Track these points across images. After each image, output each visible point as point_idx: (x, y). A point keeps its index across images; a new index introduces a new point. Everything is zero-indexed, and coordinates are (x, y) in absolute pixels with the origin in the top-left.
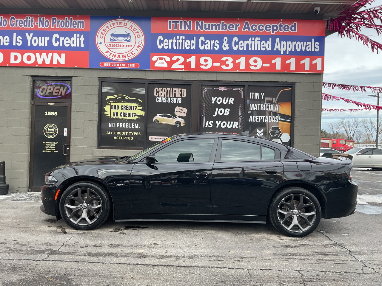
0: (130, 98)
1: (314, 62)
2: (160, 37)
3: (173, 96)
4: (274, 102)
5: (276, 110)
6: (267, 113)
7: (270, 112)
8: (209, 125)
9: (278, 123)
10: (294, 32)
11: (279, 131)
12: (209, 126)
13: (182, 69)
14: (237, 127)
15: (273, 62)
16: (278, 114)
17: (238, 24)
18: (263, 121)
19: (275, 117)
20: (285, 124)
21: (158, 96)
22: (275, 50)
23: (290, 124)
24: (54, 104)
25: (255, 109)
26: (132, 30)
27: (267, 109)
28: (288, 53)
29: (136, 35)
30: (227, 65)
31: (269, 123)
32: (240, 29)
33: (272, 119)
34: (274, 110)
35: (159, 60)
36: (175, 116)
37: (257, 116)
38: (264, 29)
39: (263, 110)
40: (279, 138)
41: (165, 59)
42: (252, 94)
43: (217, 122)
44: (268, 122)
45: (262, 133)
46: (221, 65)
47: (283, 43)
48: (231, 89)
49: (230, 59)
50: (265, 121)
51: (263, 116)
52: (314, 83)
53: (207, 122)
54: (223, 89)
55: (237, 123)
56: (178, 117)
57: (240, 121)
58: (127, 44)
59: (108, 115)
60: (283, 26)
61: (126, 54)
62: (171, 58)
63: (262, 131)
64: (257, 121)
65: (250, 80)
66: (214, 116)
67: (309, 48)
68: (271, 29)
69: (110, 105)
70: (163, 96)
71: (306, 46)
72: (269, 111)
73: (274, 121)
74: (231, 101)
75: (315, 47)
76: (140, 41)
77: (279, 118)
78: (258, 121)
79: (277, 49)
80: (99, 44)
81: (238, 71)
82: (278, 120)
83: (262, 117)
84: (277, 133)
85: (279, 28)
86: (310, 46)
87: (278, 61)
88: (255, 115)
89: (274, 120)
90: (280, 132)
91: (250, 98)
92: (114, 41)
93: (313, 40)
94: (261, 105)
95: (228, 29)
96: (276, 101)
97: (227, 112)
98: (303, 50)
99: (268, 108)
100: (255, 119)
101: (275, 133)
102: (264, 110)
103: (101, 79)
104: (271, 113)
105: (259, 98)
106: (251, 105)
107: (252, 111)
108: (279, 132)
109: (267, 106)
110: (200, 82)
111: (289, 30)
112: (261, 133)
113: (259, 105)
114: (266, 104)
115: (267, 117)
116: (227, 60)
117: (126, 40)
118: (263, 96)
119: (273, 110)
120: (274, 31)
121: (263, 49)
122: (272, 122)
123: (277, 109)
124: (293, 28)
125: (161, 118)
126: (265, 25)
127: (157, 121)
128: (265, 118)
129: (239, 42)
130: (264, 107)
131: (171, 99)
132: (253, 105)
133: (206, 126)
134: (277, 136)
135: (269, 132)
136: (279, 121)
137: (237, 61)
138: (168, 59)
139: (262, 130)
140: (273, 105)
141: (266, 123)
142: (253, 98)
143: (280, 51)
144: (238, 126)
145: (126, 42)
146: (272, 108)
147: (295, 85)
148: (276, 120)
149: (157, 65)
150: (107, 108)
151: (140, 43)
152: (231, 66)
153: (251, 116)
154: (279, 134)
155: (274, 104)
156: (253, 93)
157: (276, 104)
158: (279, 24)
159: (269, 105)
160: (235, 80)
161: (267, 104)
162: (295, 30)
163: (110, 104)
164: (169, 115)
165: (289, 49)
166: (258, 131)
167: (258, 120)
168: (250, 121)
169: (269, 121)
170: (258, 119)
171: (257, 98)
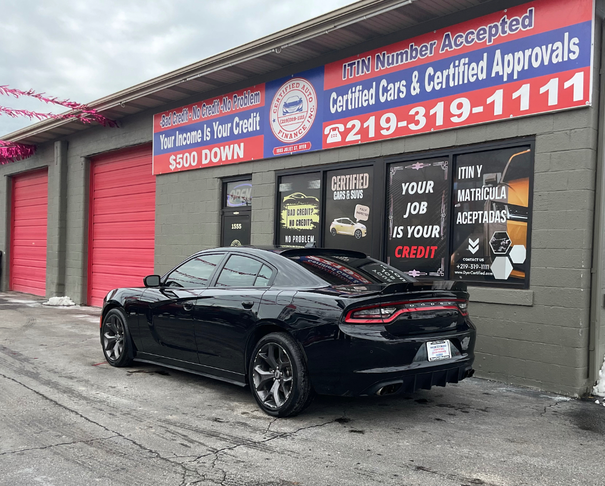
0: (306, 197)
1: (567, 85)
2: (334, 95)
3: (354, 188)
4: (498, 182)
5: (503, 197)
6: (487, 206)
7: (492, 202)
8: (398, 233)
9: (505, 224)
10: (528, 30)
11: (507, 241)
12: (398, 236)
13: (358, 141)
14: (437, 236)
15: (489, 101)
16: (506, 206)
17: (433, 42)
18: (480, 222)
19: (500, 212)
20: (519, 226)
21: (336, 191)
22: (493, 75)
23: (526, 224)
24: (238, 213)
25: (466, 198)
26: (304, 91)
27: (486, 197)
28: (515, 77)
29: (308, 98)
30: (417, 123)
31: (490, 226)
32: (437, 49)
33: (495, 217)
34: (499, 198)
35: (332, 133)
36: (355, 220)
37: (469, 213)
38: (474, 39)
39: (480, 199)
40: (507, 255)
41: (338, 128)
42: (462, 170)
43: (409, 227)
44: (487, 222)
45: (478, 246)
46: (408, 124)
47: (509, 57)
48: (430, 165)
49: (422, 110)
50: (483, 222)
51: (479, 212)
52: (573, 131)
53: (396, 228)
54: (418, 166)
55: (438, 227)
56: (358, 222)
57: (442, 223)
58: (299, 115)
59: (284, 224)
60: (509, 22)
61: (298, 131)
62: (345, 126)
63: (477, 241)
64: (469, 222)
65: (454, 145)
66: (405, 216)
67: (557, 56)
68: (487, 35)
69: (287, 209)
70: (342, 189)
71: (553, 51)
72: (490, 200)
73: (497, 221)
74: (430, 186)
75: (570, 51)
76: (312, 107)
77: (508, 213)
78: (471, 222)
79: (497, 73)
80: (273, 122)
81: (432, 130)
82: (506, 217)
83: (479, 214)
84: (503, 245)
85: (500, 28)
86: (560, 51)
87: (497, 98)
88: (467, 210)
89: (498, 218)
90: (509, 242)
91: (459, 178)
92: (287, 114)
93: (566, 35)
94: (477, 189)
95: (419, 55)
96: (502, 179)
97: (423, 208)
98: (546, 63)
99: (488, 196)
100: (466, 218)
101: (501, 246)
102: (482, 199)
103: (277, 172)
104: (494, 204)
105: (473, 177)
106: (459, 191)
107: (462, 203)
108: (507, 243)
109: (487, 190)
110: (385, 159)
111: (518, 28)
112: (475, 247)
113: (473, 190)
114: (484, 188)
115: (486, 213)
116: (417, 113)
117: (298, 110)
118: (479, 171)
119: (497, 198)
120: (493, 38)
121: (472, 80)
122: (495, 222)
123: (505, 196)
124: (527, 22)
125: (338, 225)
126: (476, 31)
127: (334, 229)
128: (483, 215)
129: (434, 75)
130: (481, 194)
131: (350, 193)
132: (463, 191)
133: (394, 236)
134: (503, 251)
135: (490, 243)
136: (508, 221)
137: (432, 112)
138: (341, 127)
139: (478, 239)
140: (497, 188)
141: (485, 225)
142: (463, 178)
143: (502, 76)
144: (439, 233)
145: (298, 112)
146: (495, 194)
147: (535, 140)
148: (502, 219)
149: (330, 140)
150: (284, 214)
151: (312, 110)
152: (423, 122)
153: (459, 214)
154: (506, 246)
155: (499, 186)
156: (463, 168)
157: (502, 185)
158: (501, 22)
159: (491, 188)
160: (431, 148)
161: (486, 186)
162: (530, 25)
163: (286, 207)
164: (348, 219)
165: (518, 68)
166: (470, 241)
167: (471, 220)
168: (457, 223)
169: (490, 222)
170: (471, 218)
171: (469, 177)
